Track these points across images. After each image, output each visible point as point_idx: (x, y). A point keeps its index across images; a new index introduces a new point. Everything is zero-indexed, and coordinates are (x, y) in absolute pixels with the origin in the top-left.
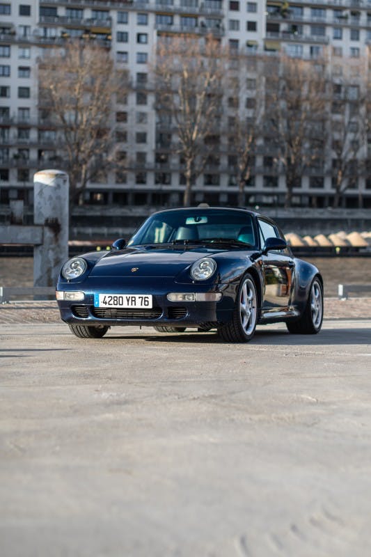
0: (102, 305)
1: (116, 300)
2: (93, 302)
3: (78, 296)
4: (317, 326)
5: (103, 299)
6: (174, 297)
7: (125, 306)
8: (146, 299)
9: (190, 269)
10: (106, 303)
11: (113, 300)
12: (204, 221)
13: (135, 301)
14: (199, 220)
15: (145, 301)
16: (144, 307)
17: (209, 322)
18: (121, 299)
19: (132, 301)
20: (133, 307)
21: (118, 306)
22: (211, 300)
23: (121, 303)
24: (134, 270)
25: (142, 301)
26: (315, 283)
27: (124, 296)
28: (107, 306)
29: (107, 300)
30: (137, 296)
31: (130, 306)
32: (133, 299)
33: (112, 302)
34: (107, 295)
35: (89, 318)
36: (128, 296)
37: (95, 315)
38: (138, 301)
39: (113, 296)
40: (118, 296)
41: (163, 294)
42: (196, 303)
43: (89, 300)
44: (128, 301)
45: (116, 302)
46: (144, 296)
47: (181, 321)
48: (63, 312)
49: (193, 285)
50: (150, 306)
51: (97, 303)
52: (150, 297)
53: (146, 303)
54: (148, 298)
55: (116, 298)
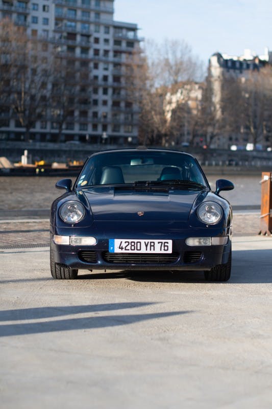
0: (116, 250)
1: (134, 245)
2: (107, 248)
5: (120, 245)
6: (192, 242)
7: (143, 251)
8: (166, 244)
10: (122, 248)
11: (130, 245)
13: (154, 246)
15: (165, 246)
16: (163, 252)
18: (139, 244)
19: (151, 246)
20: (152, 252)
21: (136, 252)
23: (139, 248)
24: (141, 214)
25: (161, 247)
27: (143, 241)
28: (124, 251)
29: (124, 245)
30: (156, 241)
31: (148, 251)
32: (152, 244)
33: (129, 247)
34: (124, 241)
35: (99, 263)
36: (147, 241)
38: (158, 246)
39: (130, 241)
40: (136, 241)
41: (182, 238)
42: (213, 247)
43: (103, 245)
44: (147, 246)
45: (133, 248)
46: (163, 241)
50: (170, 251)
51: (112, 248)
52: (170, 242)
53: (166, 248)
54: (167, 243)
55: (133, 244)
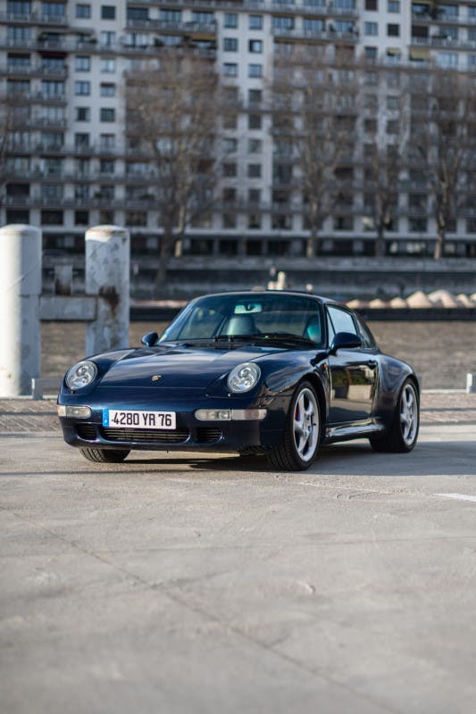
0: (112, 425)
1: (131, 418)
2: (101, 420)
3: (84, 411)
4: (409, 442)
5: (115, 416)
6: (203, 415)
7: (142, 425)
8: (168, 417)
9: (226, 377)
10: (117, 422)
11: (126, 418)
12: (257, 309)
13: (154, 419)
14: (251, 309)
15: (167, 420)
16: (165, 427)
17: (250, 448)
18: (136, 416)
19: (150, 419)
20: (152, 427)
21: (133, 426)
22: (253, 417)
23: (136, 422)
24: (155, 378)
25: (162, 419)
26: (408, 386)
27: (140, 413)
28: (119, 425)
29: (119, 417)
30: (156, 413)
31: (148, 427)
32: (152, 417)
33: (125, 421)
34: (119, 412)
35: (98, 440)
36: (145, 413)
37: (105, 436)
38: (158, 420)
39: (126, 412)
40: (133, 412)
41: (190, 410)
42: (233, 422)
43: (97, 416)
44: (145, 419)
45: (130, 421)
46: (165, 413)
47: (214, 445)
48: (67, 431)
49: (229, 399)
51: (106, 421)
52: (173, 415)
53: (168, 422)
54: (170, 416)
55: (129, 416)
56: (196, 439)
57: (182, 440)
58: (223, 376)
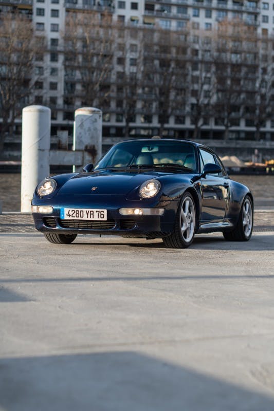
0: (66, 217)
1: (78, 213)
2: (59, 215)
3: (48, 210)
5: (68, 213)
6: (125, 212)
7: (85, 218)
8: (102, 213)
9: (139, 188)
10: (70, 216)
11: (75, 213)
12: (156, 150)
14: (152, 149)
15: (101, 214)
16: (100, 219)
17: (154, 233)
18: (82, 212)
19: (91, 214)
20: (92, 219)
21: (79, 218)
22: (155, 213)
23: (82, 216)
24: (94, 189)
25: (99, 214)
27: (84, 210)
28: (71, 218)
29: (71, 213)
30: (95, 210)
31: (89, 219)
32: (92, 213)
33: (74, 215)
34: (71, 209)
35: (57, 228)
36: (88, 210)
37: (62, 225)
38: (96, 214)
39: (75, 210)
40: (80, 210)
41: (116, 208)
42: (143, 216)
43: (57, 213)
44: (88, 214)
45: (77, 215)
46: (100, 210)
47: (130, 232)
48: (37, 222)
49: (141, 202)
51: (62, 215)
52: (105, 211)
53: (102, 216)
56: (120, 227)
57: (111, 228)
58: (137, 187)
